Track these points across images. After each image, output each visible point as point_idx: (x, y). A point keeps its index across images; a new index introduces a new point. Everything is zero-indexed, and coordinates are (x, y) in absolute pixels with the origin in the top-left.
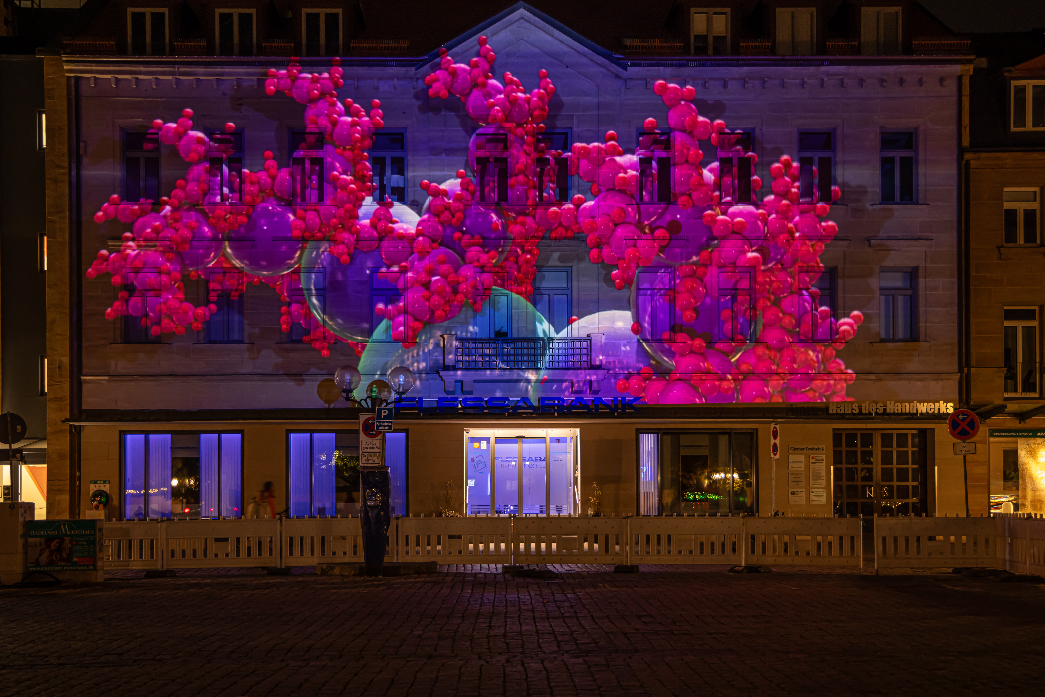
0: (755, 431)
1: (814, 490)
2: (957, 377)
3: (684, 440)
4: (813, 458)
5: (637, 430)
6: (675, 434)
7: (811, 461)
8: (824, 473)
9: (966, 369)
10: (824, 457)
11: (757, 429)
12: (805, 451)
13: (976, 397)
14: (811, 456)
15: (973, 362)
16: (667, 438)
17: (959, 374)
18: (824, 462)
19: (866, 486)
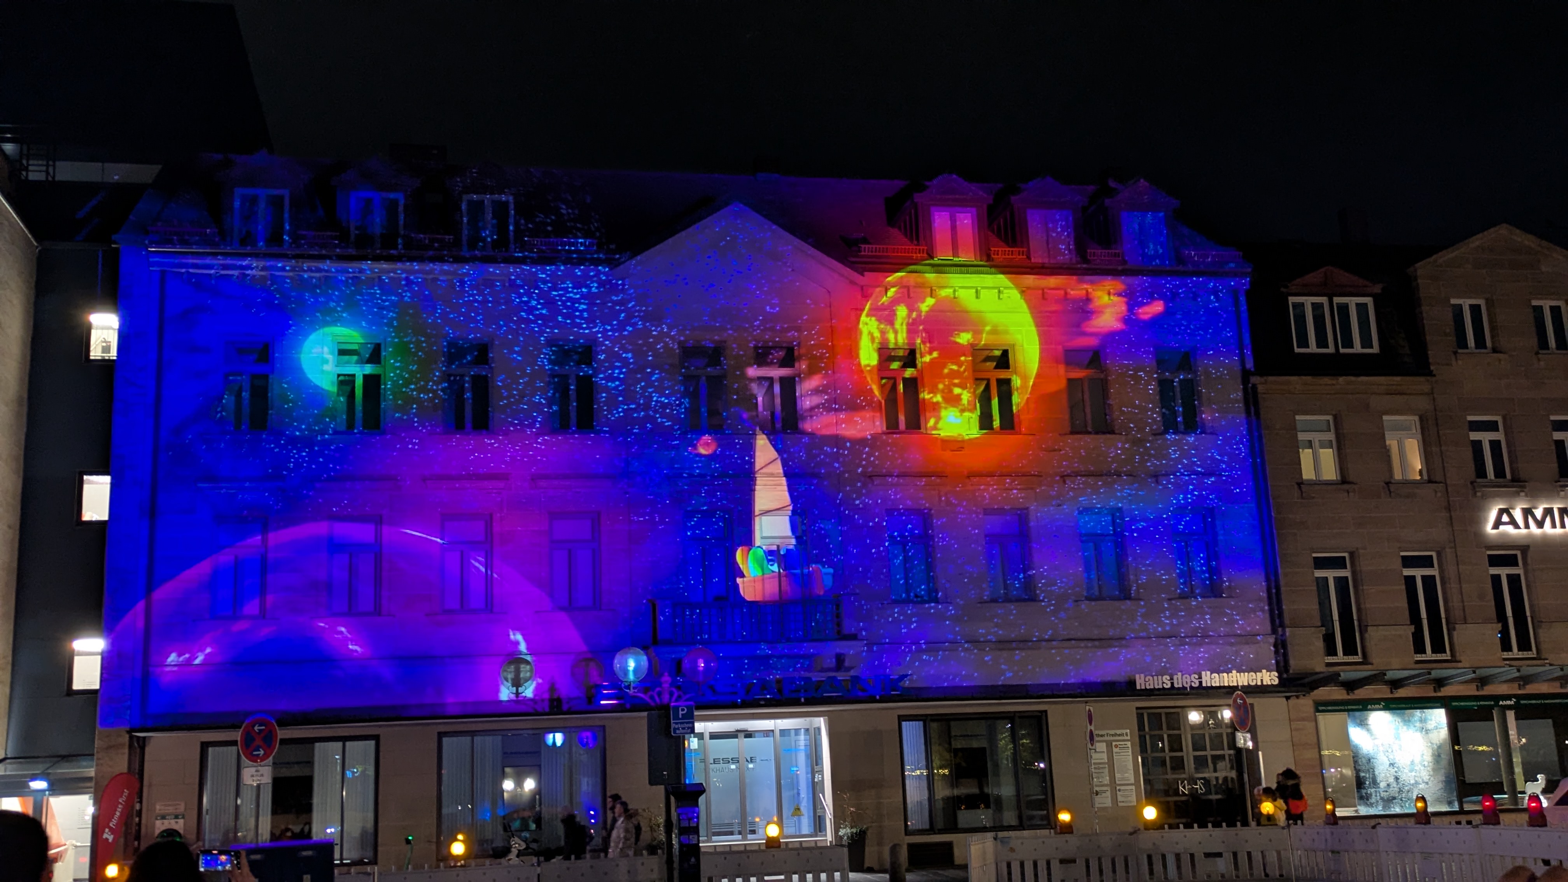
0: (1044, 714)
1: (1122, 788)
2: (1272, 640)
3: (956, 729)
4: (1116, 746)
5: (899, 716)
6: (945, 720)
7: (1115, 750)
8: (1130, 766)
9: (1280, 630)
10: (1129, 744)
11: (1046, 711)
12: (1106, 738)
13: (1296, 664)
14: (1114, 744)
15: (1287, 621)
16: (934, 725)
17: (1274, 636)
18: (1130, 750)
19: (1179, 779)
